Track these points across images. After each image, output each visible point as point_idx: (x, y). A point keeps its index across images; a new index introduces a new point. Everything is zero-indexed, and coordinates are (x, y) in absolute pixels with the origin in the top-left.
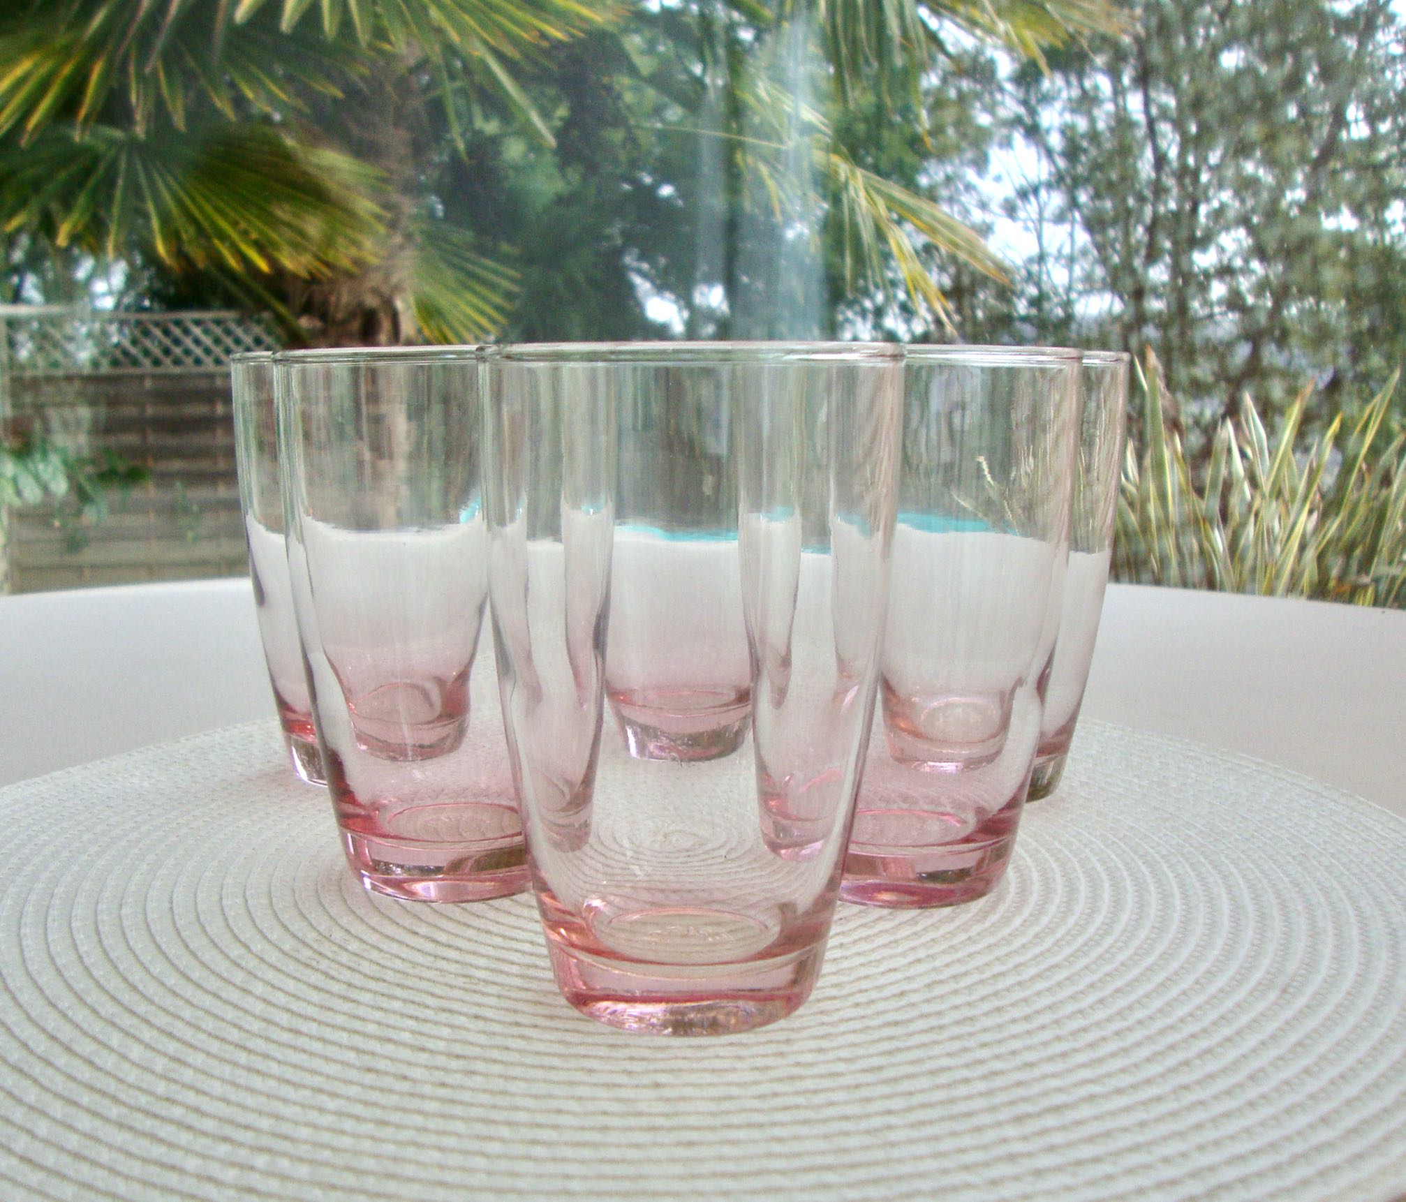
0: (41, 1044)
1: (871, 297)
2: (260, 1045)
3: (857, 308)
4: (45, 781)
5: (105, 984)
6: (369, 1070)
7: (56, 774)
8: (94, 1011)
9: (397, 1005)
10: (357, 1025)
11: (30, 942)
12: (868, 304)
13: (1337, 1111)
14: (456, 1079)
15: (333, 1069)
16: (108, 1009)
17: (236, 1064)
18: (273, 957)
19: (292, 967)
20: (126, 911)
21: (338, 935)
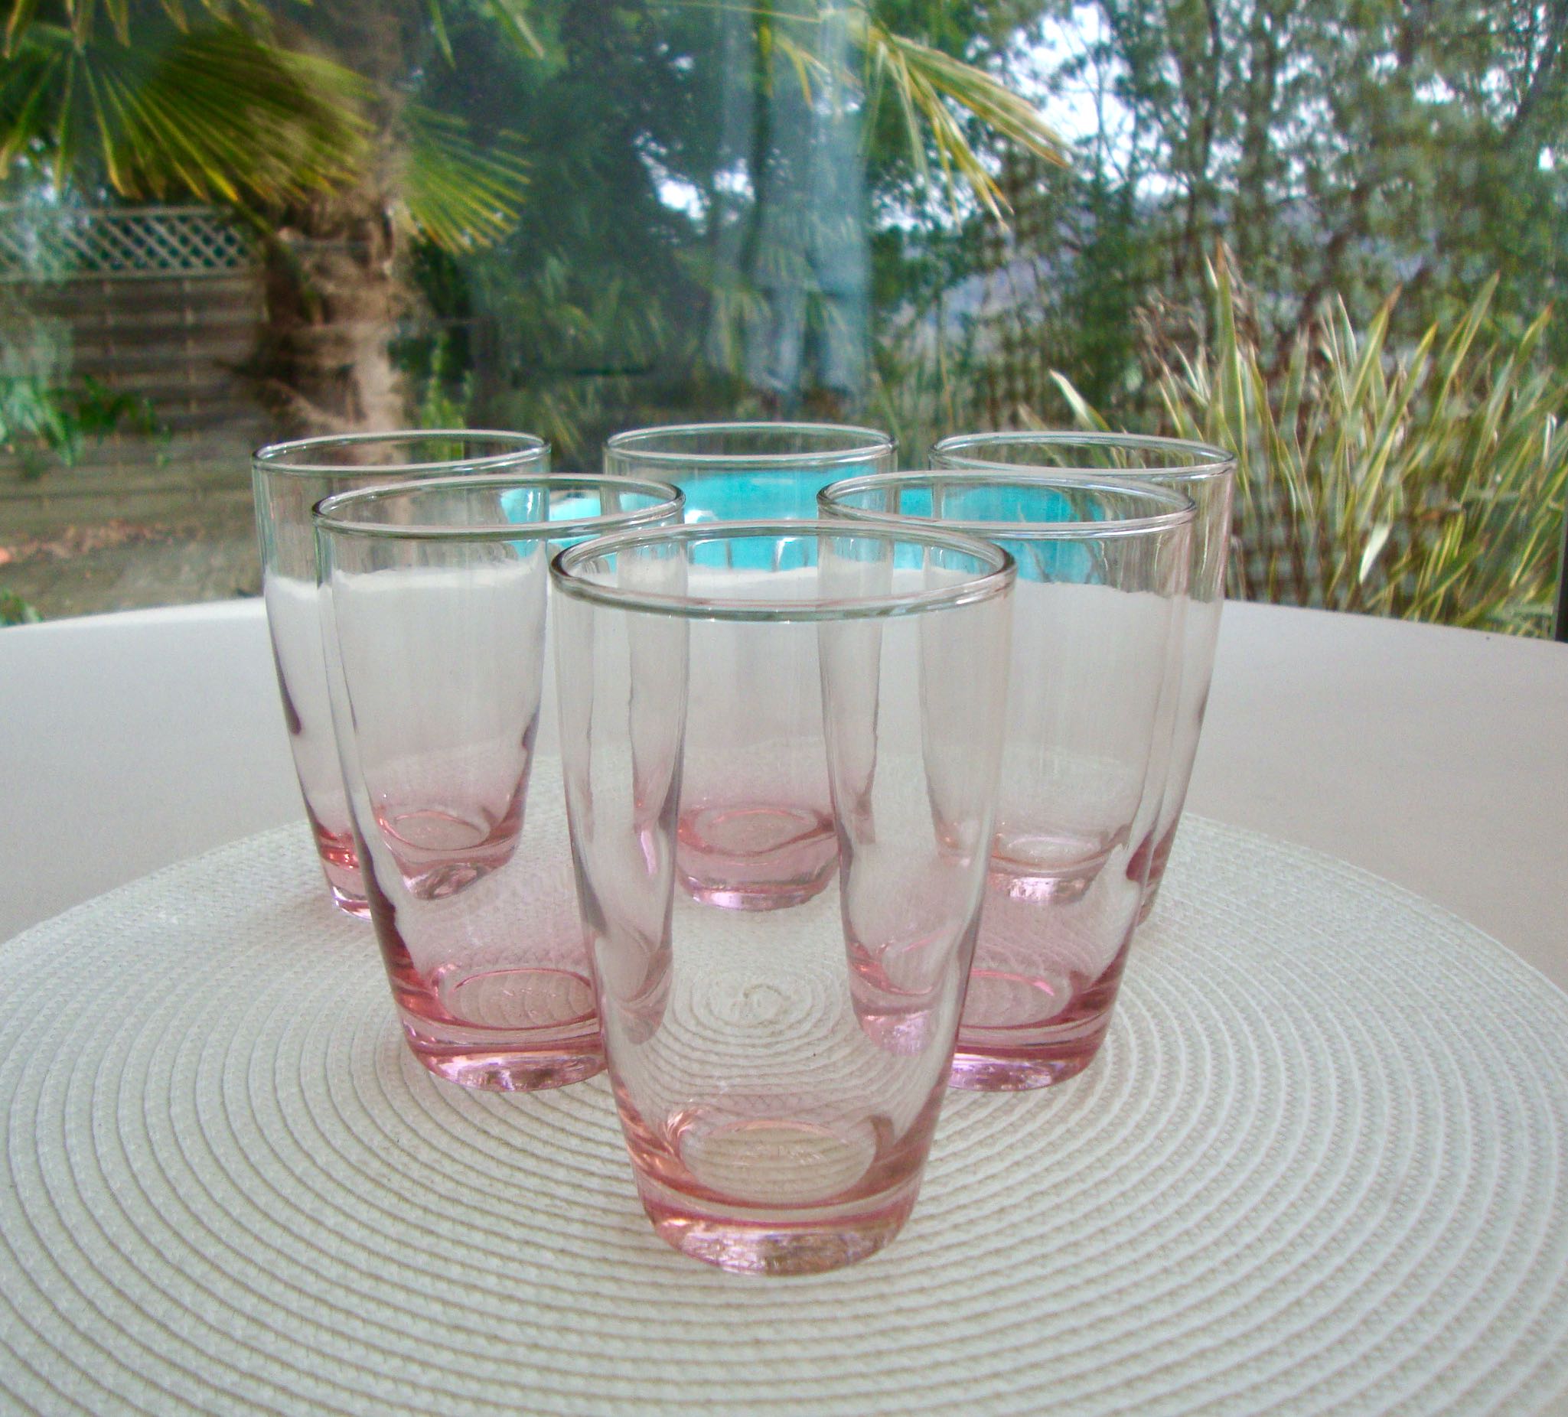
0: (111, 1305)
1: (911, 181)
2: (338, 1296)
3: (896, 192)
4: (64, 920)
5: (166, 1216)
6: (457, 1328)
7: (76, 909)
8: (159, 1254)
9: (478, 1238)
10: (438, 1266)
11: (78, 1158)
12: (908, 188)
13: (1453, 1367)
14: (551, 1338)
15: (420, 1328)
16: (176, 1252)
17: (319, 1326)
18: (341, 1171)
19: (364, 1187)
20: (176, 1110)
21: (406, 1139)
